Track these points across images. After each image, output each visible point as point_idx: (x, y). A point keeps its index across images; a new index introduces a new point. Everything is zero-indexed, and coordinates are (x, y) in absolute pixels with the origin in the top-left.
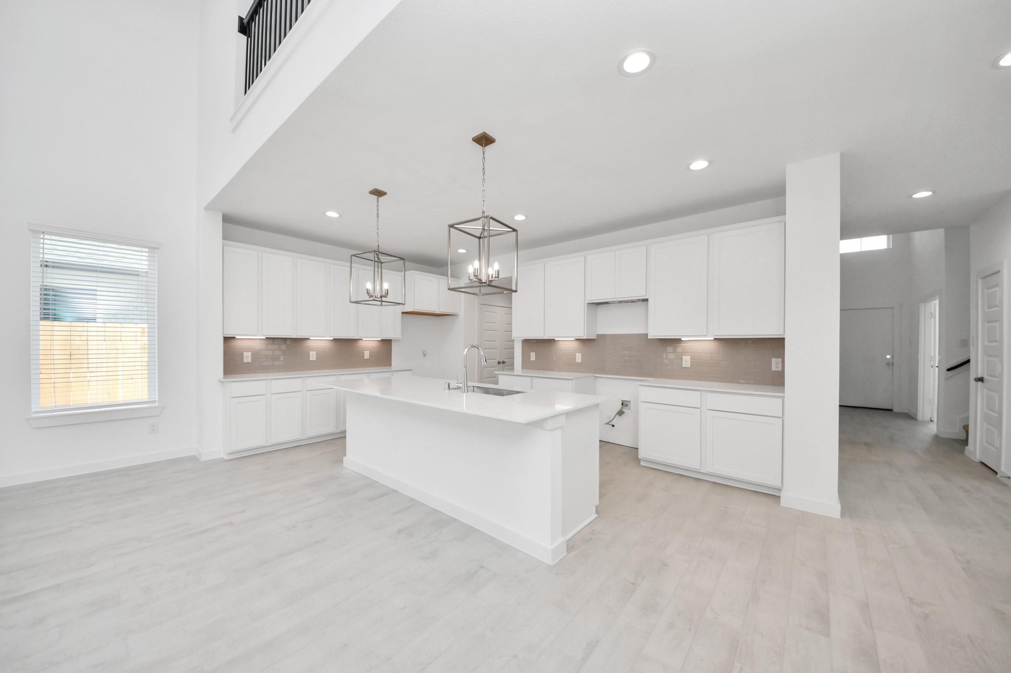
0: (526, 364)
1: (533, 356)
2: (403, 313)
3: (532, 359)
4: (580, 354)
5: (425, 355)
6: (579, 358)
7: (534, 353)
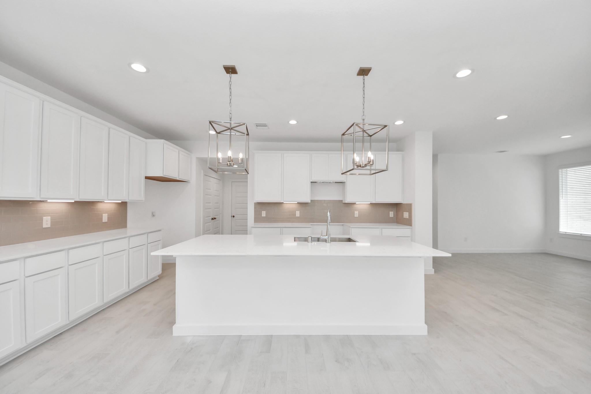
0: (258, 219)
1: (264, 214)
2: (147, 178)
3: (263, 216)
4: (299, 212)
5: (154, 216)
6: (298, 214)
7: (265, 212)
